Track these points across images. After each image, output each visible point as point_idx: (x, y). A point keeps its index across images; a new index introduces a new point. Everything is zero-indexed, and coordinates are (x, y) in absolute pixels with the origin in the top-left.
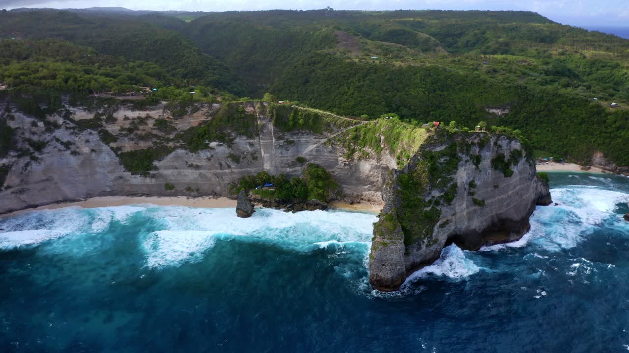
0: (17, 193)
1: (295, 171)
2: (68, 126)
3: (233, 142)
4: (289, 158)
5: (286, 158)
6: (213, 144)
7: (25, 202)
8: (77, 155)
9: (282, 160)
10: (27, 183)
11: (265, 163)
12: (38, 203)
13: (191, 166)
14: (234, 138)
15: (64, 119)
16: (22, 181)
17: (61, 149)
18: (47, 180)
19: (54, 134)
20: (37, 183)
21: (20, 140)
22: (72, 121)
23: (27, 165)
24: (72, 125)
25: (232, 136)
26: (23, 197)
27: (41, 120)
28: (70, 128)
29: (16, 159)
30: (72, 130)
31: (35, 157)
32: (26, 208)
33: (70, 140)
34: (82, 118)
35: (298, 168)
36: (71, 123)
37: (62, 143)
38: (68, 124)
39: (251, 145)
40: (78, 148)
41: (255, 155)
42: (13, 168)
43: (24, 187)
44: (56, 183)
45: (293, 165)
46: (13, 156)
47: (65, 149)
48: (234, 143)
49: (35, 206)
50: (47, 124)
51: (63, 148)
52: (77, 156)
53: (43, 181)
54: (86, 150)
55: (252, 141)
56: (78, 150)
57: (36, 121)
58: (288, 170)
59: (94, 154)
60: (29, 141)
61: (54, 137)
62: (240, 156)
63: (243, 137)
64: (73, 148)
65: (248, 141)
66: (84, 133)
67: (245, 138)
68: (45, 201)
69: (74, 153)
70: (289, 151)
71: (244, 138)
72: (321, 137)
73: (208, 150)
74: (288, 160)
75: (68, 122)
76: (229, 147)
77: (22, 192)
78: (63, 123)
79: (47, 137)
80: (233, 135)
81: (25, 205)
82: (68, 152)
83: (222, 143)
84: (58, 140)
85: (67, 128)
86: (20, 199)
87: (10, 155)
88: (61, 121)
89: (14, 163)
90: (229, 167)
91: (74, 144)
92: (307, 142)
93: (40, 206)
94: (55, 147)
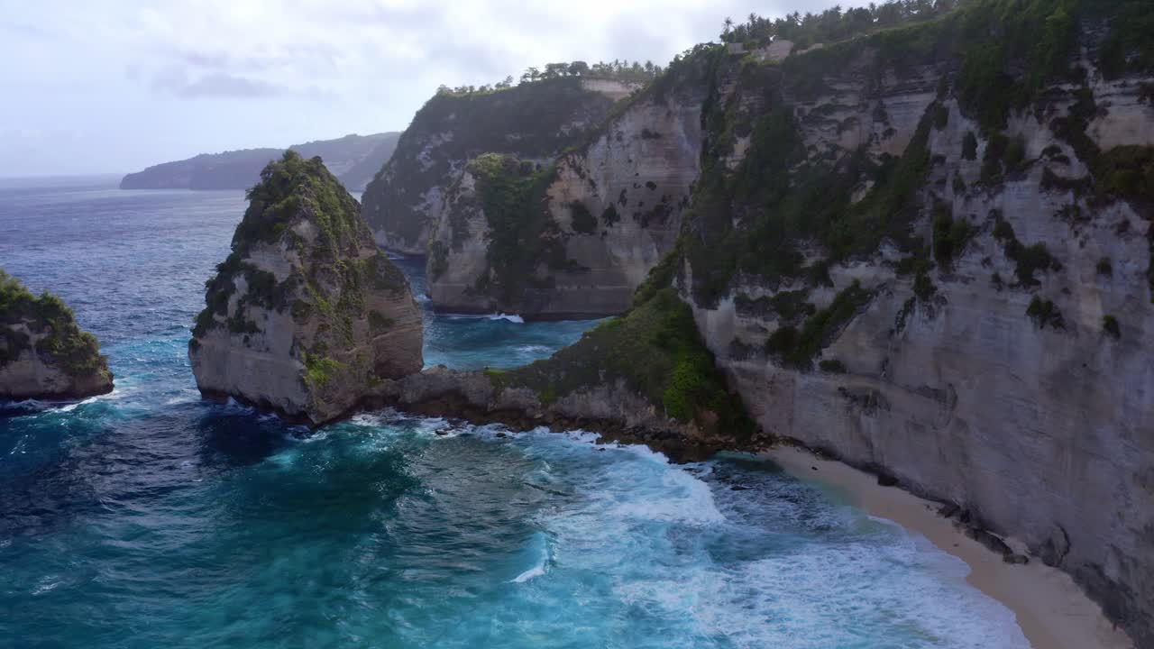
0: (855, 399)
2: (1060, 171)
7: (869, 444)
8: (1048, 327)
10: (889, 380)
12: (899, 470)
15: (1057, 136)
16: (884, 364)
17: (1002, 274)
18: (937, 394)
19: (998, 201)
20: (909, 390)
21: (928, 208)
22: (1087, 150)
23: (909, 306)
24: (1077, 170)
26: (869, 423)
27: (985, 135)
28: (1064, 185)
29: (894, 276)
30: (1069, 197)
31: (928, 280)
32: (868, 468)
33: (1050, 242)
34: (1127, 141)
36: (1075, 161)
37: (1014, 250)
38: (1065, 160)
40: (1066, 291)
42: (874, 308)
43: (882, 388)
44: (962, 424)
46: (887, 263)
47: (1016, 280)
49: (887, 480)
50: (996, 149)
51: (1008, 271)
52: (1049, 331)
53: (925, 391)
54: (1089, 312)
56: (1062, 303)
59: (1108, 344)
60: (943, 210)
61: (996, 214)
64: (1048, 285)
66: (1102, 221)
68: (916, 477)
69: (1045, 314)
75: (1069, 151)
77: (870, 402)
78: (1045, 152)
79: (977, 210)
81: (864, 456)
82: (1022, 300)
84: (1004, 231)
85: (1050, 182)
86: (858, 425)
87: (881, 254)
88: (1038, 141)
89: (882, 286)
91: (1058, 267)
93: (900, 486)
94: (987, 262)
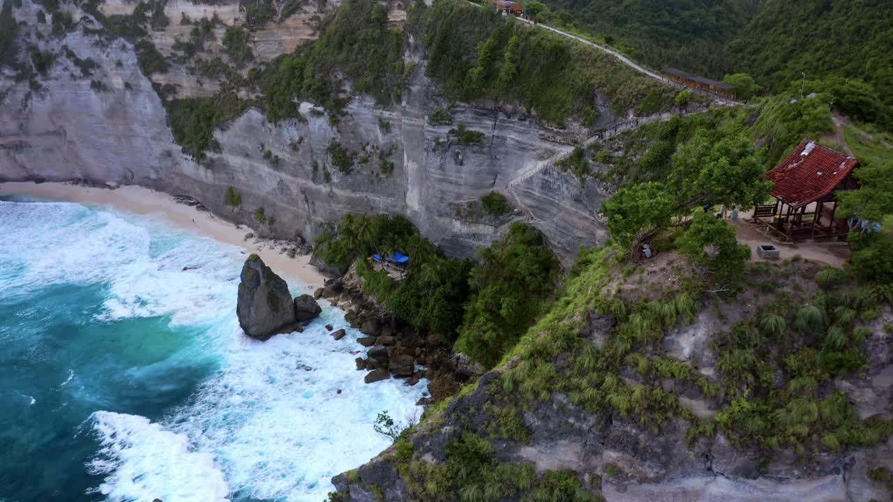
0: (9, 148)
1: (475, 236)
2: (90, 26)
3: (345, 110)
4: (462, 190)
5: (453, 188)
6: (305, 107)
7: (23, 167)
8: (102, 92)
9: (443, 192)
10: (27, 133)
11: (410, 187)
12: (44, 174)
13: (268, 156)
14: (349, 100)
15: (85, 11)
16: (21, 127)
17: (74, 73)
18: (55, 133)
19: (64, 42)
20: (40, 135)
21: (23, 47)
22: (99, 17)
23: (28, 96)
24: (97, 26)
25: (344, 91)
26: (21, 157)
27: (49, 12)
28: (94, 32)
29: (13, 83)
30: (97, 37)
31: (36, 82)
32: (27, 179)
33: (92, 56)
34: (116, 13)
35: (485, 229)
36: (95, 21)
37: (77, 62)
38: (91, 22)
39: (385, 126)
40: (105, 75)
41: (390, 160)
42: (7, 101)
43: (23, 139)
44: (71, 142)
45: (470, 214)
46: (8, 77)
47: (82, 75)
48: (347, 113)
49: (40, 180)
50: (58, 18)
51: (77, 71)
52: (102, 93)
53: (48, 133)
54: (117, 82)
55: (386, 114)
56: (104, 81)
57: (44, 11)
58: (458, 226)
59: (128, 93)
60: (32, 48)
61: (65, 47)
62: (355, 154)
63: (368, 98)
64: (96, 74)
65: (378, 112)
66: (114, 46)
67: (372, 104)
68: (55, 174)
69: (98, 86)
70: (465, 168)
71: (370, 101)
72: (558, 138)
73: (294, 120)
74: (459, 196)
75: (92, 18)
76: (334, 121)
77: (19, 147)
78: (82, 19)
79: (55, 46)
80: (347, 88)
81: (24, 174)
82: (86, 83)
83: (320, 109)
84: (70, 55)
85: (87, 32)
86: (15, 160)
87: (4, 74)
88: (78, 15)
89: (9, 89)
90: (328, 178)
91: (99, 67)
92: (523, 148)
93: (48, 181)
94: (66, 69)
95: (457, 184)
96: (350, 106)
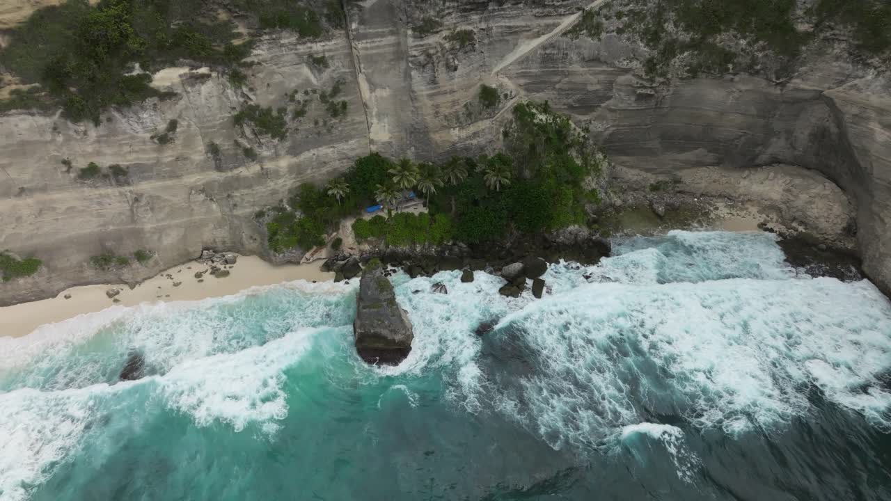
1: (475, 135)
3: (248, 60)
4: (456, 96)
5: (449, 98)
6: (166, 77)
9: (437, 106)
11: (375, 120)
13: (91, 173)
14: (250, 45)
25: (239, 35)
35: (484, 124)
39: (318, 63)
41: (339, 99)
45: (470, 115)
48: (252, 64)
55: (317, 47)
58: (455, 134)
62: (282, 111)
63: (284, 34)
65: (302, 49)
67: (293, 39)
70: (457, 73)
71: (288, 38)
72: (562, 10)
73: (150, 101)
74: (454, 103)
76: (237, 79)
80: (242, 29)
83: (204, 70)
90: (250, 155)
92: (514, 32)
95: (452, 92)
96: (255, 52)
